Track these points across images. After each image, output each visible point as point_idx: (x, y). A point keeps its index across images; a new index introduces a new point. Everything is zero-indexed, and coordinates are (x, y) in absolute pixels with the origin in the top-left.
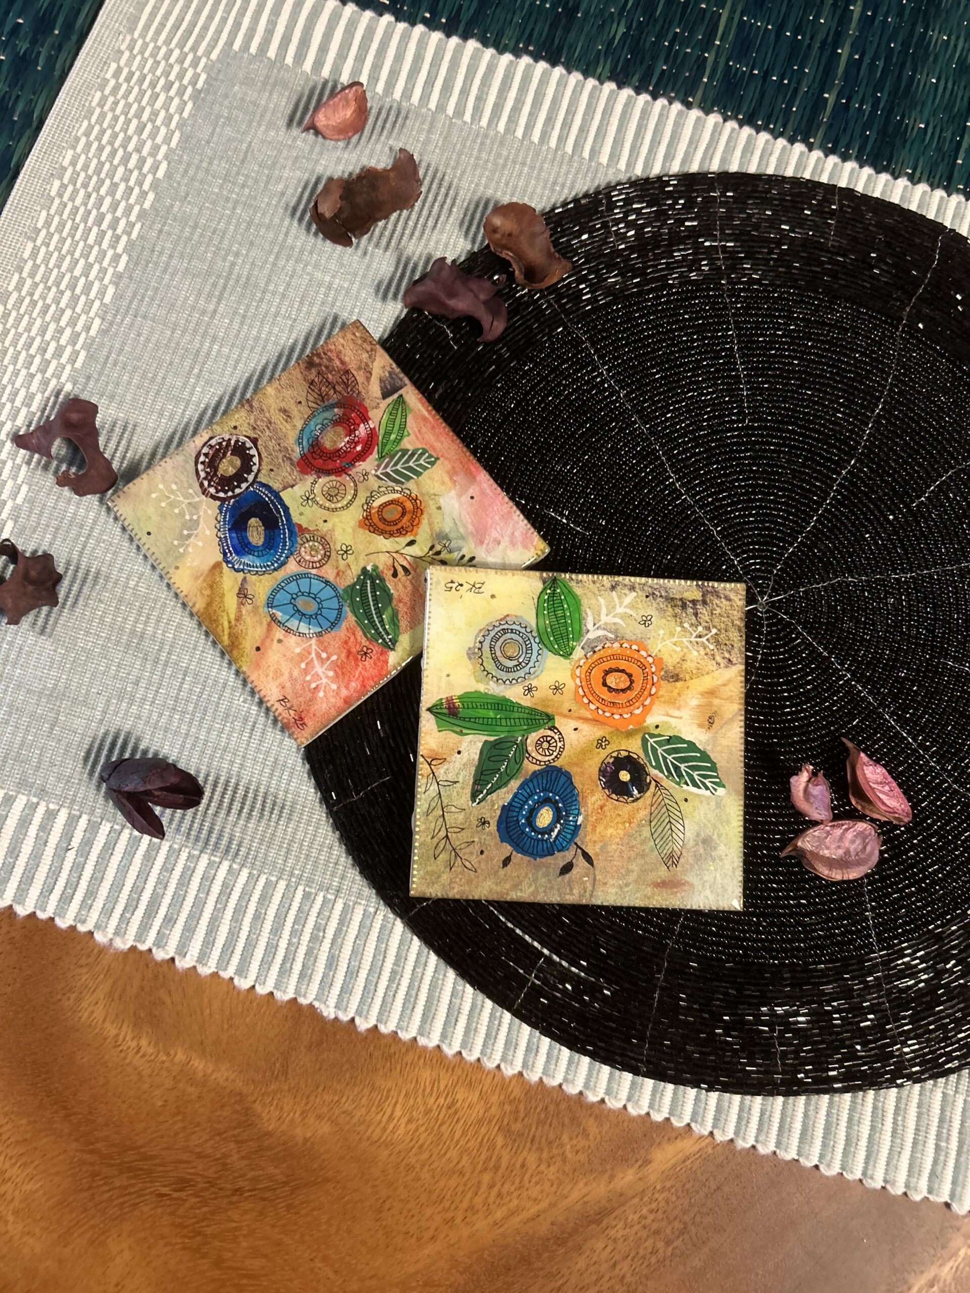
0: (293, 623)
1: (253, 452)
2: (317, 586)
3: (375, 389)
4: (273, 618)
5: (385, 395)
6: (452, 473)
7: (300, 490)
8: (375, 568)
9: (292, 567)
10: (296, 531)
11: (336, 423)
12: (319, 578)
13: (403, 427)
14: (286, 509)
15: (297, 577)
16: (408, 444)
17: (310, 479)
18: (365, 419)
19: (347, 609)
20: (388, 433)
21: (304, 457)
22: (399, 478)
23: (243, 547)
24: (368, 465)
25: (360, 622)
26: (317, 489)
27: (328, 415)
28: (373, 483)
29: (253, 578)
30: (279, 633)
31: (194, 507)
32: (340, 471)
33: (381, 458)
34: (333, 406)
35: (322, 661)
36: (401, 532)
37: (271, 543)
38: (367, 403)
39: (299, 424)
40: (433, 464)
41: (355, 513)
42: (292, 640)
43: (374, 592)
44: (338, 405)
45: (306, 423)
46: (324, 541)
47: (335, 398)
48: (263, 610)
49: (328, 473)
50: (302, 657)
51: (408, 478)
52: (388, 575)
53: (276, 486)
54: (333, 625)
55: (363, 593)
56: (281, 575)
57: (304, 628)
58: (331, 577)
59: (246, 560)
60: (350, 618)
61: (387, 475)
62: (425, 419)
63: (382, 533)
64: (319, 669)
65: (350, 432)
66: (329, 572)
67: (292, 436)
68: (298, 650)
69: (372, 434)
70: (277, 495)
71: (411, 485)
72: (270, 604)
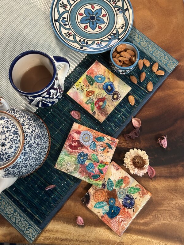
0: (101, 76)
1: (112, 99)
2: (99, 82)
3: (96, 112)
4: (104, 76)
5: (95, 112)
6: (83, 102)
7: (104, 95)
8: (91, 86)
9: (103, 84)
10: (104, 89)
11: (101, 106)
12: (99, 83)
13: (91, 107)
14: (106, 92)
15: (102, 82)
16: (90, 105)
17: (103, 97)
18: (97, 107)
19: (94, 79)
20: (93, 106)
21: (105, 100)
22: (90, 99)
23: (110, 85)
24: (95, 101)
25: (92, 78)
26: (102, 96)
27: (103, 107)
28: (94, 98)
29: (108, 81)
30: (103, 74)
31: (119, 90)
32: (99, 99)
33: (94, 102)
34: (102, 108)
35: (96, 71)
36: (88, 92)
37: (107, 87)
38: (97, 110)
39: (107, 105)
40: (86, 102)
41: (96, 93)
42: (101, 74)
43: (91, 82)
44: (101, 109)
45: (106, 105)
46: (99, 88)
47: (102, 110)
48: (106, 77)
49: (101, 98)
50: (99, 71)
51: (89, 100)
52: (89, 85)
53: (108, 95)
54: (95, 77)
55: (92, 82)
56: (104, 82)
57: (100, 76)
58: (97, 83)
59: (110, 83)
60: (93, 78)
61: (92, 100)
62: (88, 109)
63: (91, 91)
64: (96, 70)
65: (99, 105)
66: (98, 84)
67: (107, 103)
68: (100, 72)
69: (96, 105)
70: (108, 94)
71: (88, 99)
72: (105, 78)
